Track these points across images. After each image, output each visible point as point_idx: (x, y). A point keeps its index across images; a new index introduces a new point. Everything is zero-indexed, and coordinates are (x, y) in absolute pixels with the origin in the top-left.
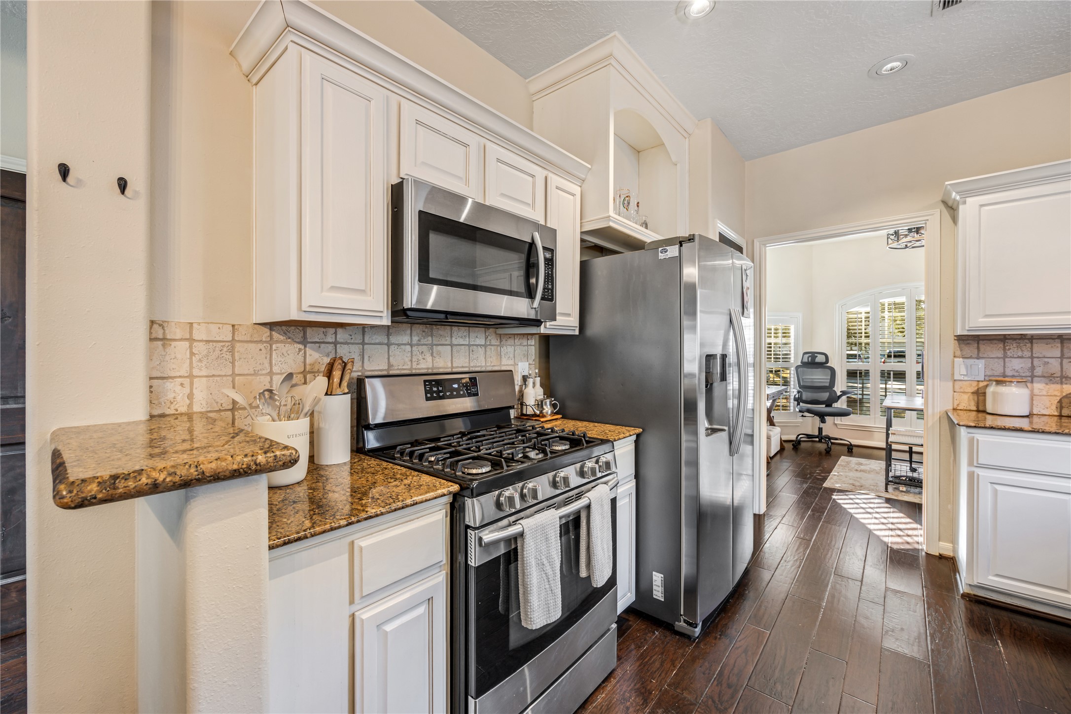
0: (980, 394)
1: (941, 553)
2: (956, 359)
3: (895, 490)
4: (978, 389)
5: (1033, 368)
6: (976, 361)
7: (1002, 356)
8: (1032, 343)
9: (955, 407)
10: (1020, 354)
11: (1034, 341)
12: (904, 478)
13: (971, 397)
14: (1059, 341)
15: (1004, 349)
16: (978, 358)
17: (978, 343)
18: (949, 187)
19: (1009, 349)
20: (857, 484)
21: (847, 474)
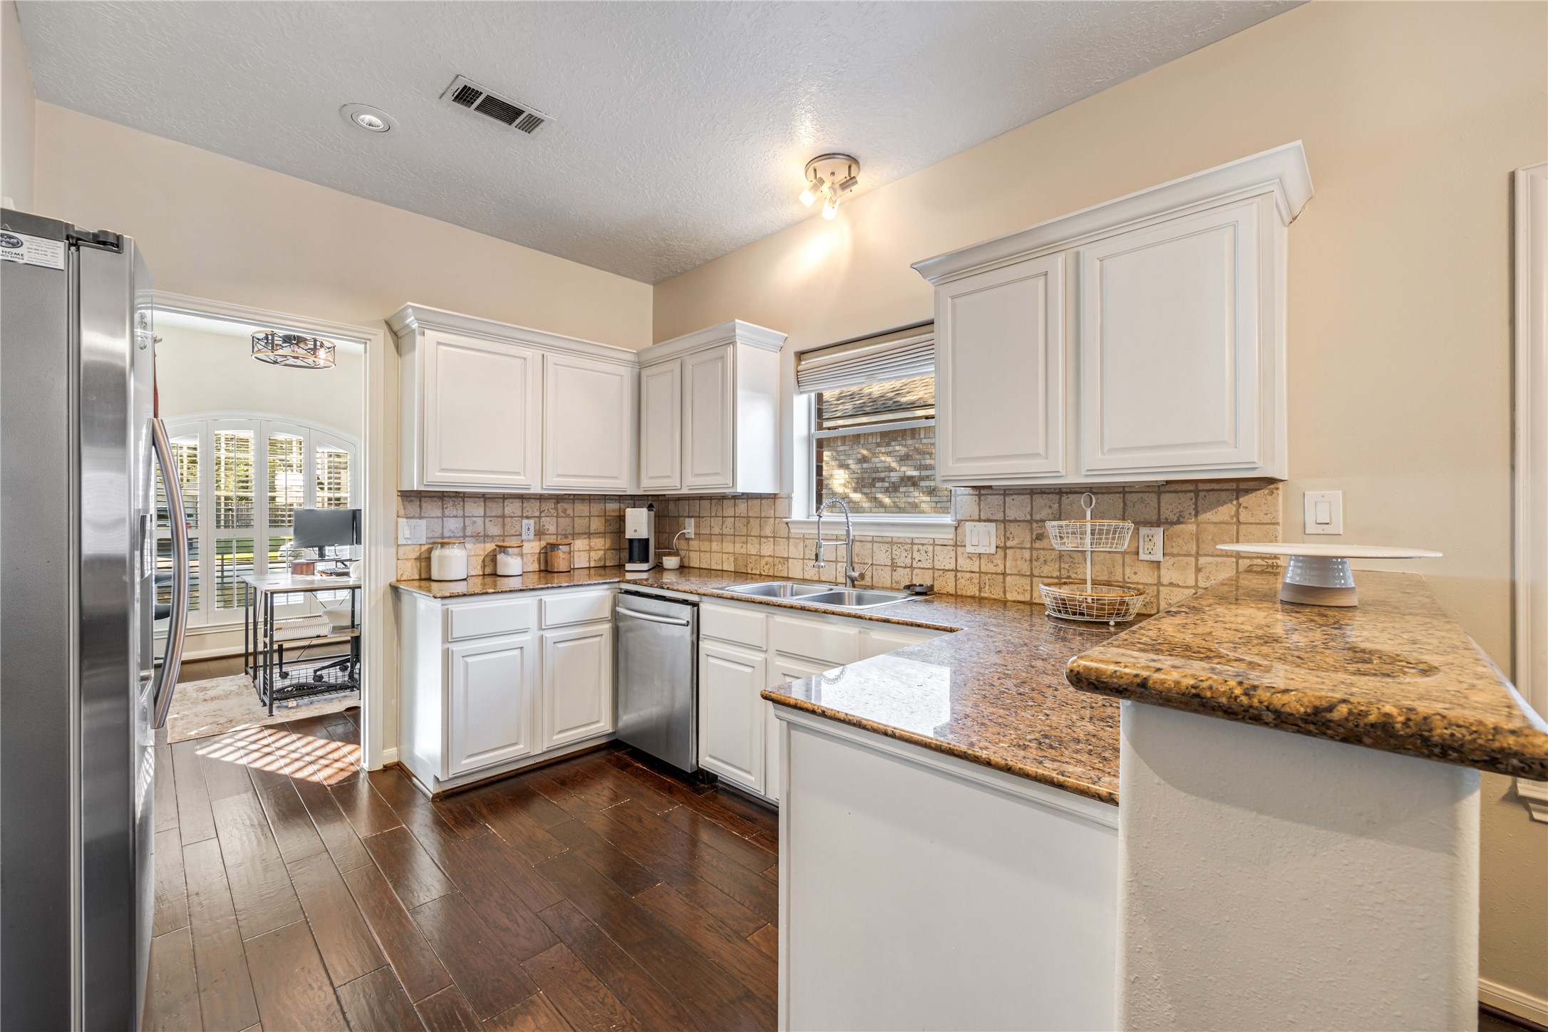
0: (425, 560)
1: (385, 764)
2: (400, 520)
3: (280, 709)
4: (420, 554)
5: (464, 528)
6: (419, 520)
7: (441, 515)
8: (464, 501)
9: (399, 579)
10: (455, 513)
11: (466, 499)
12: (290, 689)
13: (414, 564)
14: (482, 499)
15: (443, 508)
16: (420, 518)
17: (420, 501)
18: (410, 310)
19: (447, 507)
20: (222, 720)
21: (194, 710)
